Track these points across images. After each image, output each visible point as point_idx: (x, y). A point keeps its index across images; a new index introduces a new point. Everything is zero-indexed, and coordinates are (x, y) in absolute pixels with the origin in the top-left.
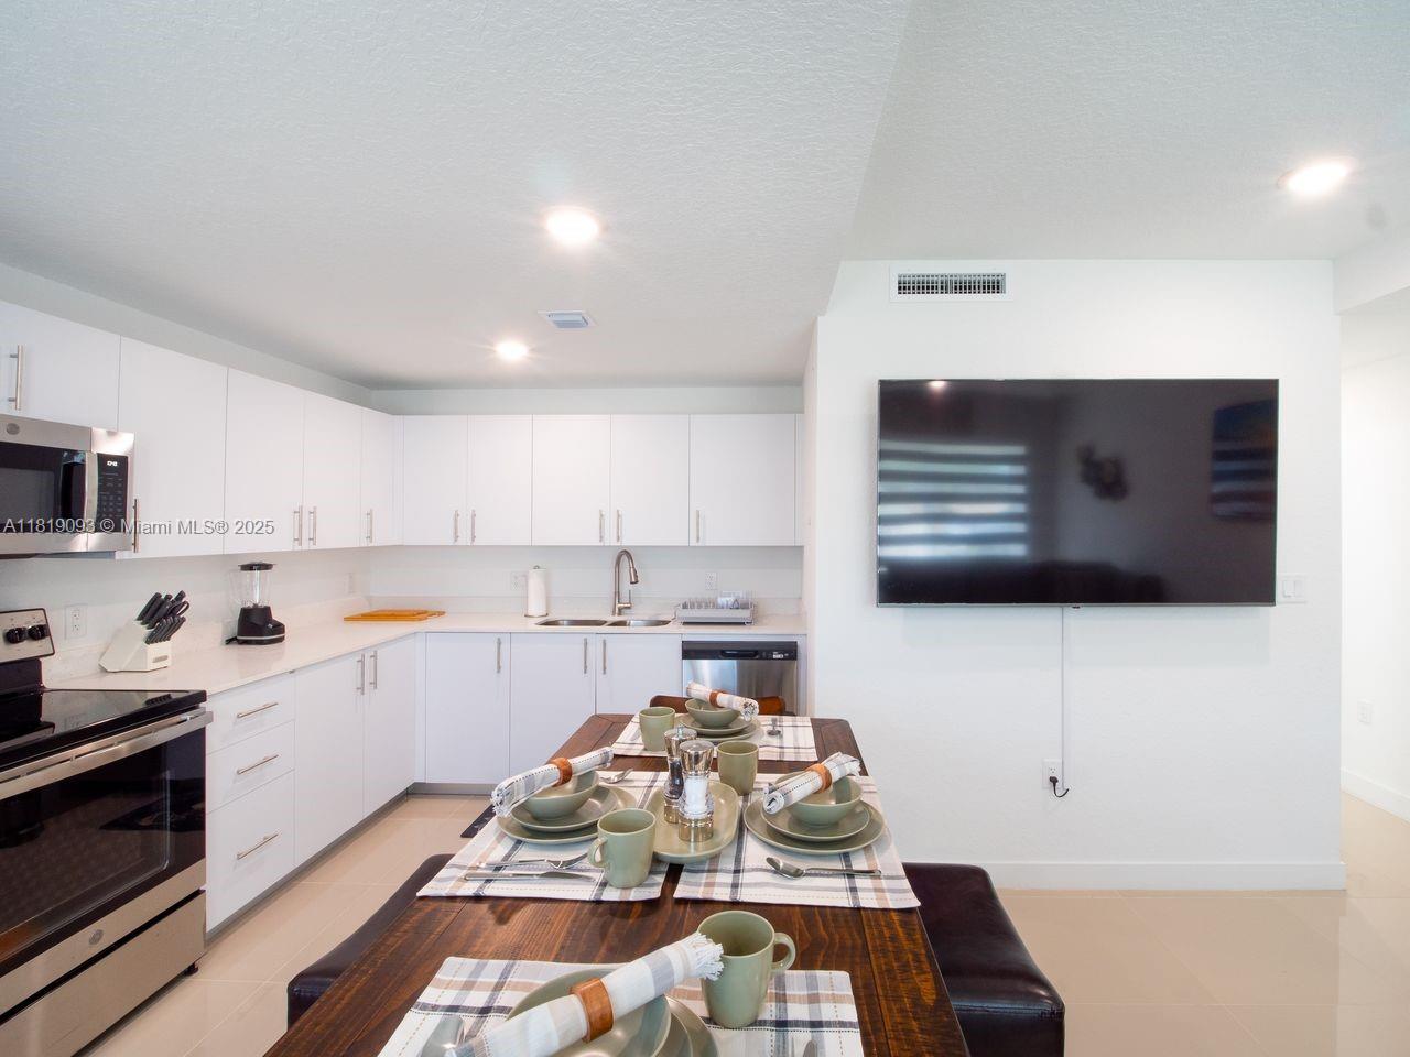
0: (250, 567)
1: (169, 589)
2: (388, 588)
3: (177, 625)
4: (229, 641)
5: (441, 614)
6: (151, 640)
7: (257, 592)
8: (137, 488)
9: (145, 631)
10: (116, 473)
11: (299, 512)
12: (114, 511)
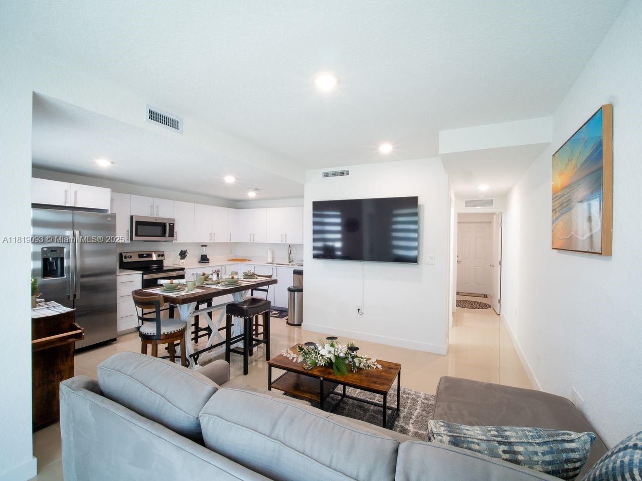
0: (202, 246)
1: (184, 249)
2: (240, 254)
3: (185, 256)
4: (199, 262)
5: (250, 260)
6: (181, 259)
7: (205, 251)
8: (176, 229)
9: (180, 257)
10: (172, 227)
11: (211, 234)
12: (172, 235)
